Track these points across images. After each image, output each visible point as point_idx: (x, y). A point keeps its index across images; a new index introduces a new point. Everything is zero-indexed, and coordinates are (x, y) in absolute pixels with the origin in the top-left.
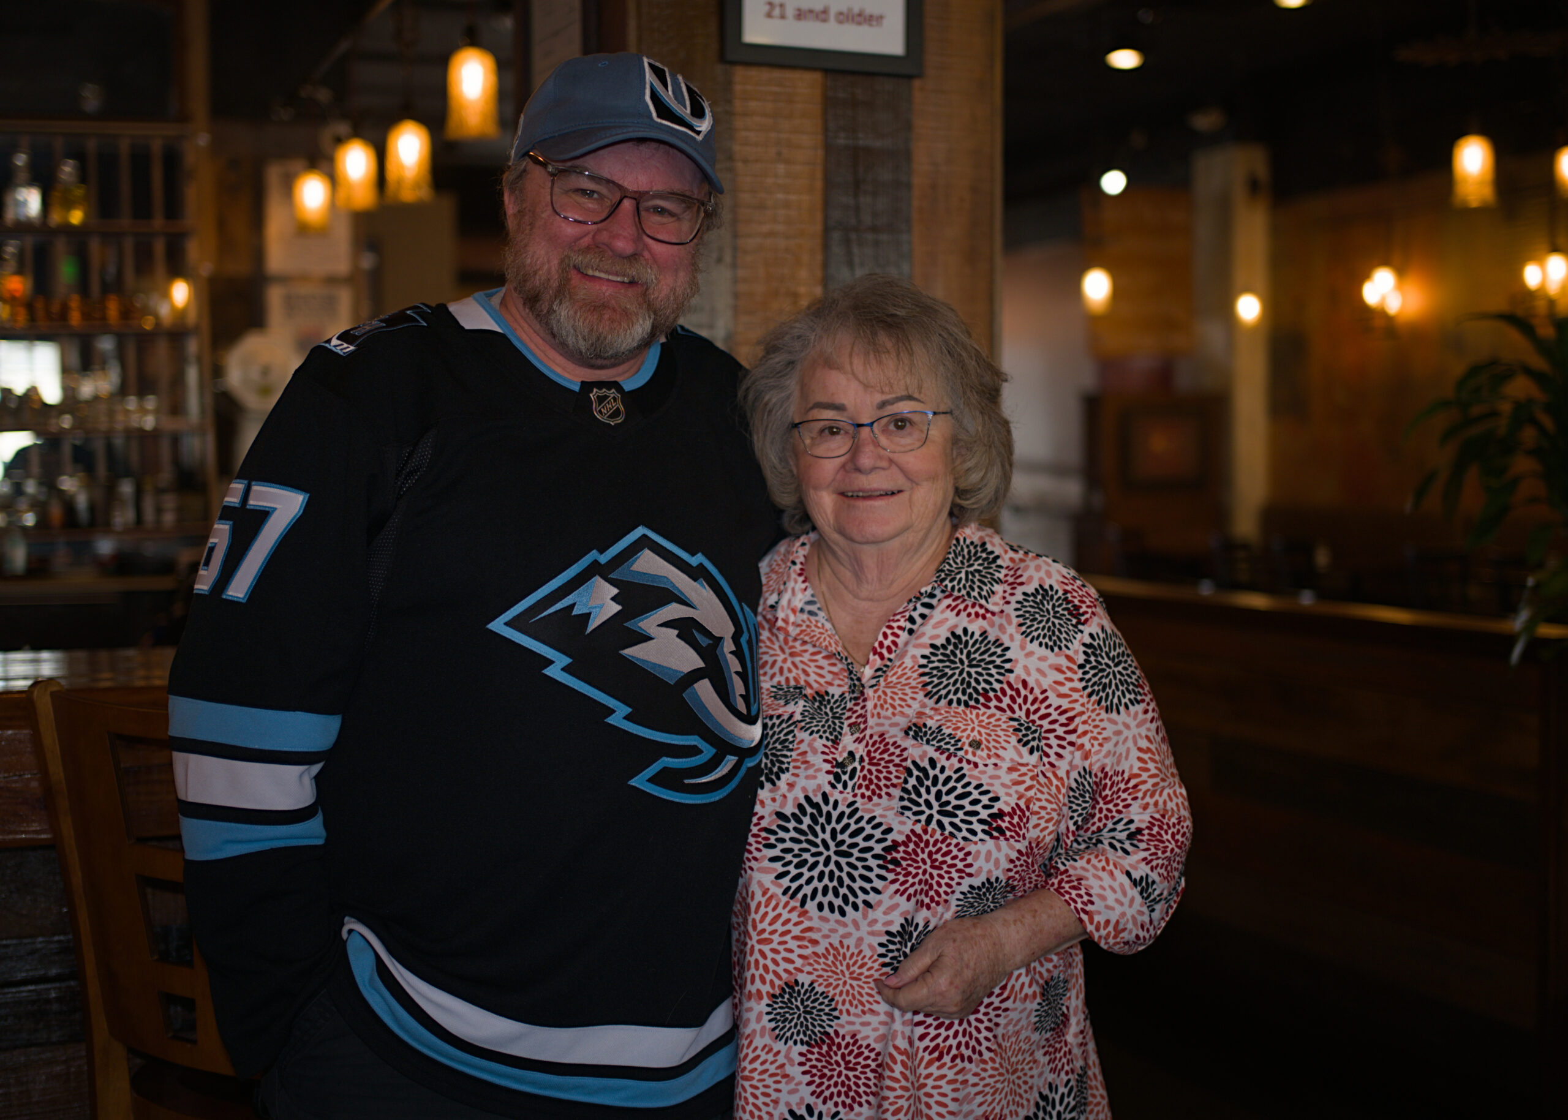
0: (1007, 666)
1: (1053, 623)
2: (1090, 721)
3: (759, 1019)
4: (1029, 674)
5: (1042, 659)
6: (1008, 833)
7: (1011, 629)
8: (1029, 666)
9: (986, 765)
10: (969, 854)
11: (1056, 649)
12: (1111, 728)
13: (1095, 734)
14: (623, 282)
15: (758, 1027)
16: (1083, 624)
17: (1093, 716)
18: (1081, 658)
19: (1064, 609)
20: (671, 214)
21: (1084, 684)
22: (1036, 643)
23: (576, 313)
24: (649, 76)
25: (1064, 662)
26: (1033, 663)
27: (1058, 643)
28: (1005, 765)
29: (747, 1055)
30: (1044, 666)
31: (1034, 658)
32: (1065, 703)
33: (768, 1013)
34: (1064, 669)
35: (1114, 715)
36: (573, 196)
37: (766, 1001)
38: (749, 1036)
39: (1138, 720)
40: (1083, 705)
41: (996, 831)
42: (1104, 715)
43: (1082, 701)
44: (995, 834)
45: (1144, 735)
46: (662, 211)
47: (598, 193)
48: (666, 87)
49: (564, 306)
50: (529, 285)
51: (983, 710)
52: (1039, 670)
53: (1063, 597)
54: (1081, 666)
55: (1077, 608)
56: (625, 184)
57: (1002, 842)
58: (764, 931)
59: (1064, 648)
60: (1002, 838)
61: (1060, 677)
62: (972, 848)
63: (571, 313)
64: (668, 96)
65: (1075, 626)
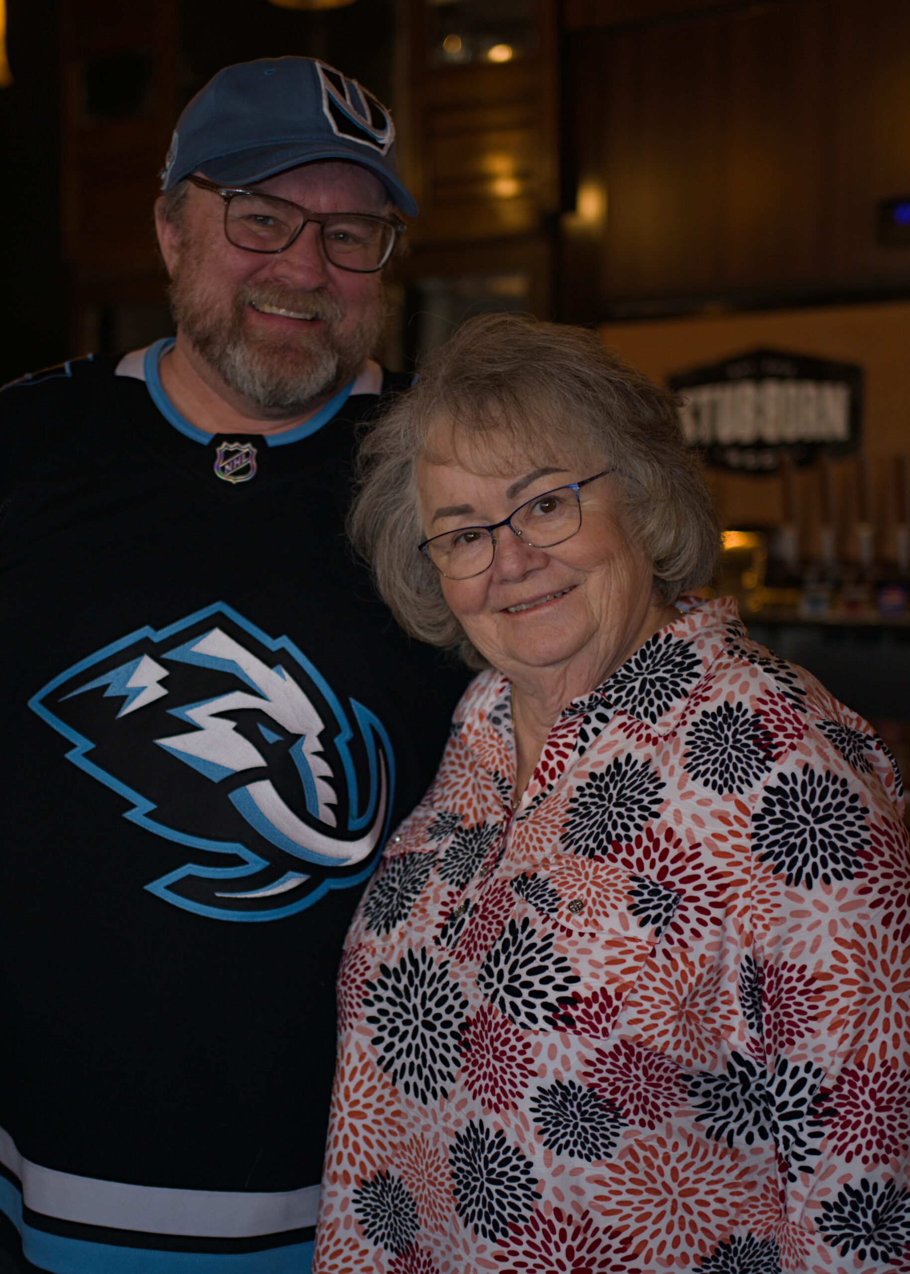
0: (655, 808)
1: (730, 755)
2: (753, 893)
3: (344, 1207)
4: (679, 821)
5: (701, 802)
6: (579, 1025)
7: (675, 760)
8: (682, 810)
9: (581, 934)
10: (527, 1045)
11: (726, 791)
12: (788, 906)
13: (759, 912)
14: (305, 320)
15: (342, 1216)
16: (773, 760)
17: (762, 886)
18: (758, 807)
19: (748, 738)
20: (356, 240)
21: (755, 841)
22: (700, 780)
23: (253, 357)
24: (324, 83)
25: (731, 809)
26: (688, 807)
27: (730, 783)
28: (604, 937)
29: (327, 1248)
30: (704, 812)
31: (692, 802)
32: (722, 865)
33: (355, 1201)
34: (731, 819)
35: (801, 889)
36: (247, 224)
37: (353, 1185)
38: (331, 1225)
39: (844, 901)
40: (746, 871)
41: (563, 1021)
42: (781, 886)
43: (746, 864)
44: (561, 1024)
45: (851, 922)
46: (345, 237)
47: (275, 219)
48: (343, 94)
49: (238, 350)
50: (198, 327)
51: (607, 862)
52: (695, 818)
53: (752, 720)
54: (756, 818)
55: (769, 736)
56: (307, 207)
57: (573, 1038)
58: (356, 1102)
59: (735, 791)
60: (570, 1031)
61: (723, 829)
62: (531, 1038)
63: (248, 357)
64: (346, 105)
65: (762, 761)
